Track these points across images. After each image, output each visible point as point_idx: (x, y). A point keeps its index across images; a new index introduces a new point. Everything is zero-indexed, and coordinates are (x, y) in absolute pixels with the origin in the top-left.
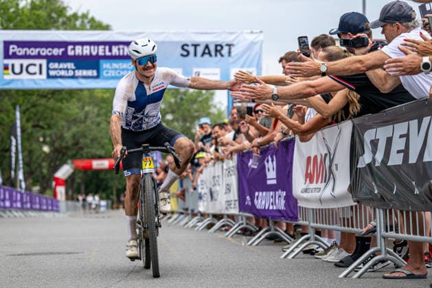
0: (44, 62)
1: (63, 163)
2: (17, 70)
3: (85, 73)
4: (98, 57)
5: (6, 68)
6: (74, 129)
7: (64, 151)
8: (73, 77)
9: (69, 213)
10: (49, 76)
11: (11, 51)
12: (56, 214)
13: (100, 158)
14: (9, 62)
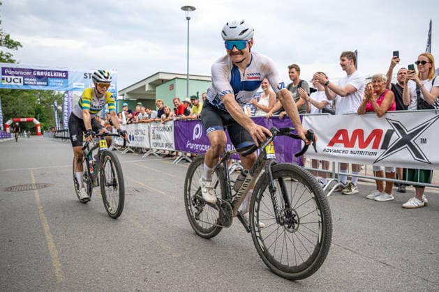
0: (22, 78)
1: (9, 119)
2: (9, 80)
3: (41, 83)
4: (48, 77)
5: (3, 79)
6: (13, 107)
8: (36, 85)
10: (24, 84)
11: (6, 72)
13: (23, 117)
14: (5, 77)
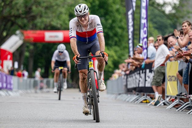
7: (13, 19)
9: (20, 91)
12: (10, 92)
